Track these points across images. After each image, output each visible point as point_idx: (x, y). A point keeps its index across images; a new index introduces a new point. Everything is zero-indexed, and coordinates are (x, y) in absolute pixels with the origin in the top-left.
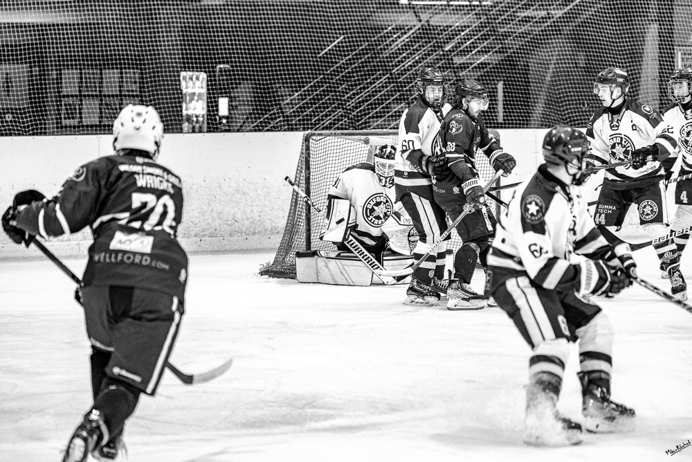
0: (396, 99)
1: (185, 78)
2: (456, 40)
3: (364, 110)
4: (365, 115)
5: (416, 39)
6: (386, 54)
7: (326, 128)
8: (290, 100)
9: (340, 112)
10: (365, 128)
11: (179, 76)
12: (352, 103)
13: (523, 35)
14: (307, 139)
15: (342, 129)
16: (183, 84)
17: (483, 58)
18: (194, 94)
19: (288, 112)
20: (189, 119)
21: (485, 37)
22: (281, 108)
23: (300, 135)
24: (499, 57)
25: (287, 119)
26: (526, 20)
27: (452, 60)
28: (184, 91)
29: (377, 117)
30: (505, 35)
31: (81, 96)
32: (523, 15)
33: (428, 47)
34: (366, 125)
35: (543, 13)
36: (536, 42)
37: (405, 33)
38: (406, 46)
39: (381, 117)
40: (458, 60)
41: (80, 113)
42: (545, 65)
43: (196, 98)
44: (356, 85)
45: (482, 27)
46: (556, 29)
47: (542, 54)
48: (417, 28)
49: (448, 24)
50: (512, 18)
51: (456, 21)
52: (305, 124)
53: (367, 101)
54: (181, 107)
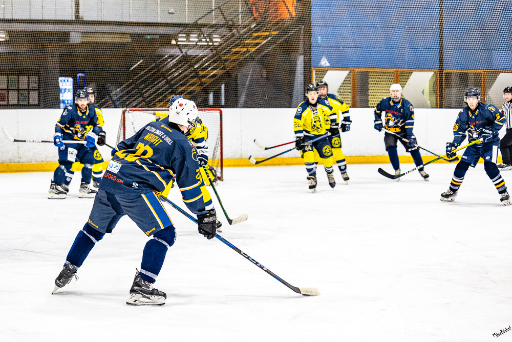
0: (170, 93)
1: (61, 81)
2: (201, 62)
3: (153, 98)
4: (154, 100)
5: (179, 62)
6: (164, 69)
7: (134, 107)
8: (116, 92)
9: (141, 99)
10: (154, 107)
11: (58, 80)
12: (147, 95)
13: (234, 61)
14: (124, 113)
15: (142, 107)
16: (60, 84)
17: (214, 72)
18: (66, 89)
19: (114, 98)
20: (63, 102)
21: (215, 62)
22: (110, 97)
23: (120, 110)
24: (223, 71)
25: (114, 102)
26: (236, 53)
27: (198, 73)
28: (61, 87)
29: (160, 102)
30: (226, 60)
31: (8, 90)
32: (235, 50)
33: (186, 66)
34: (154, 106)
35: (245, 49)
36: (241, 64)
37: (174, 59)
38: (175, 66)
39: (162, 102)
40: (201, 73)
41: (8, 98)
42: (246, 76)
43: (67, 91)
44: (149, 85)
45: (214, 56)
46: (252, 57)
47: (245, 70)
48: (180, 56)
49: (196, 54)
50: (229, 52)
51: (201, 53)
52: (123, 105)
53: (154, 93)
54: (59, 95)
